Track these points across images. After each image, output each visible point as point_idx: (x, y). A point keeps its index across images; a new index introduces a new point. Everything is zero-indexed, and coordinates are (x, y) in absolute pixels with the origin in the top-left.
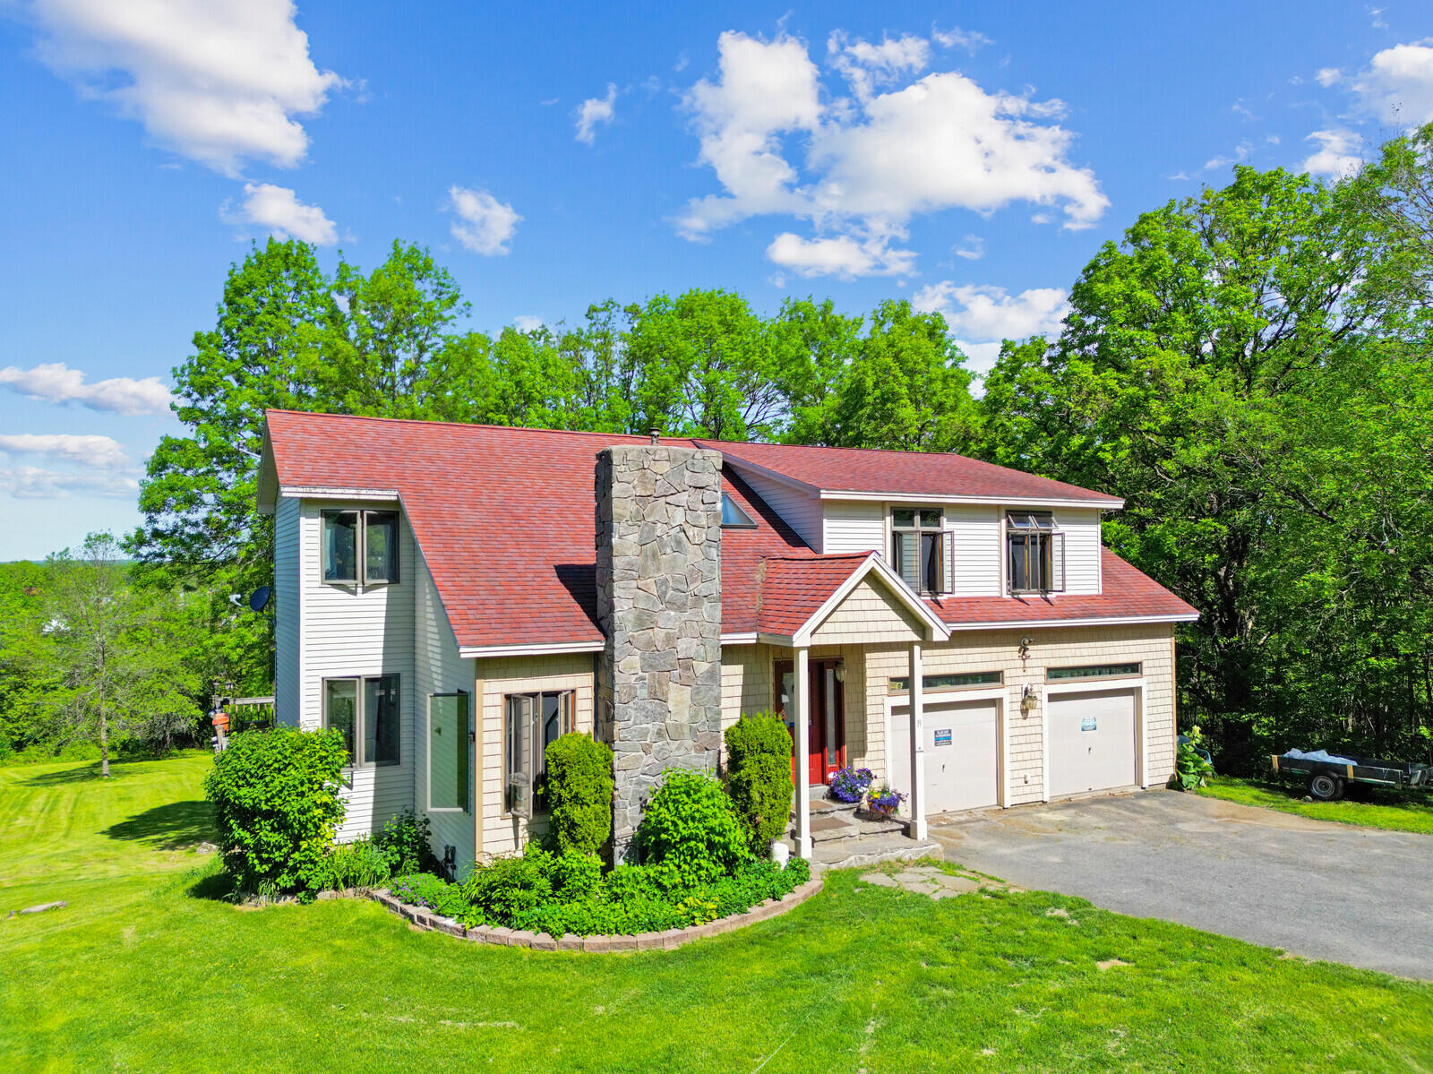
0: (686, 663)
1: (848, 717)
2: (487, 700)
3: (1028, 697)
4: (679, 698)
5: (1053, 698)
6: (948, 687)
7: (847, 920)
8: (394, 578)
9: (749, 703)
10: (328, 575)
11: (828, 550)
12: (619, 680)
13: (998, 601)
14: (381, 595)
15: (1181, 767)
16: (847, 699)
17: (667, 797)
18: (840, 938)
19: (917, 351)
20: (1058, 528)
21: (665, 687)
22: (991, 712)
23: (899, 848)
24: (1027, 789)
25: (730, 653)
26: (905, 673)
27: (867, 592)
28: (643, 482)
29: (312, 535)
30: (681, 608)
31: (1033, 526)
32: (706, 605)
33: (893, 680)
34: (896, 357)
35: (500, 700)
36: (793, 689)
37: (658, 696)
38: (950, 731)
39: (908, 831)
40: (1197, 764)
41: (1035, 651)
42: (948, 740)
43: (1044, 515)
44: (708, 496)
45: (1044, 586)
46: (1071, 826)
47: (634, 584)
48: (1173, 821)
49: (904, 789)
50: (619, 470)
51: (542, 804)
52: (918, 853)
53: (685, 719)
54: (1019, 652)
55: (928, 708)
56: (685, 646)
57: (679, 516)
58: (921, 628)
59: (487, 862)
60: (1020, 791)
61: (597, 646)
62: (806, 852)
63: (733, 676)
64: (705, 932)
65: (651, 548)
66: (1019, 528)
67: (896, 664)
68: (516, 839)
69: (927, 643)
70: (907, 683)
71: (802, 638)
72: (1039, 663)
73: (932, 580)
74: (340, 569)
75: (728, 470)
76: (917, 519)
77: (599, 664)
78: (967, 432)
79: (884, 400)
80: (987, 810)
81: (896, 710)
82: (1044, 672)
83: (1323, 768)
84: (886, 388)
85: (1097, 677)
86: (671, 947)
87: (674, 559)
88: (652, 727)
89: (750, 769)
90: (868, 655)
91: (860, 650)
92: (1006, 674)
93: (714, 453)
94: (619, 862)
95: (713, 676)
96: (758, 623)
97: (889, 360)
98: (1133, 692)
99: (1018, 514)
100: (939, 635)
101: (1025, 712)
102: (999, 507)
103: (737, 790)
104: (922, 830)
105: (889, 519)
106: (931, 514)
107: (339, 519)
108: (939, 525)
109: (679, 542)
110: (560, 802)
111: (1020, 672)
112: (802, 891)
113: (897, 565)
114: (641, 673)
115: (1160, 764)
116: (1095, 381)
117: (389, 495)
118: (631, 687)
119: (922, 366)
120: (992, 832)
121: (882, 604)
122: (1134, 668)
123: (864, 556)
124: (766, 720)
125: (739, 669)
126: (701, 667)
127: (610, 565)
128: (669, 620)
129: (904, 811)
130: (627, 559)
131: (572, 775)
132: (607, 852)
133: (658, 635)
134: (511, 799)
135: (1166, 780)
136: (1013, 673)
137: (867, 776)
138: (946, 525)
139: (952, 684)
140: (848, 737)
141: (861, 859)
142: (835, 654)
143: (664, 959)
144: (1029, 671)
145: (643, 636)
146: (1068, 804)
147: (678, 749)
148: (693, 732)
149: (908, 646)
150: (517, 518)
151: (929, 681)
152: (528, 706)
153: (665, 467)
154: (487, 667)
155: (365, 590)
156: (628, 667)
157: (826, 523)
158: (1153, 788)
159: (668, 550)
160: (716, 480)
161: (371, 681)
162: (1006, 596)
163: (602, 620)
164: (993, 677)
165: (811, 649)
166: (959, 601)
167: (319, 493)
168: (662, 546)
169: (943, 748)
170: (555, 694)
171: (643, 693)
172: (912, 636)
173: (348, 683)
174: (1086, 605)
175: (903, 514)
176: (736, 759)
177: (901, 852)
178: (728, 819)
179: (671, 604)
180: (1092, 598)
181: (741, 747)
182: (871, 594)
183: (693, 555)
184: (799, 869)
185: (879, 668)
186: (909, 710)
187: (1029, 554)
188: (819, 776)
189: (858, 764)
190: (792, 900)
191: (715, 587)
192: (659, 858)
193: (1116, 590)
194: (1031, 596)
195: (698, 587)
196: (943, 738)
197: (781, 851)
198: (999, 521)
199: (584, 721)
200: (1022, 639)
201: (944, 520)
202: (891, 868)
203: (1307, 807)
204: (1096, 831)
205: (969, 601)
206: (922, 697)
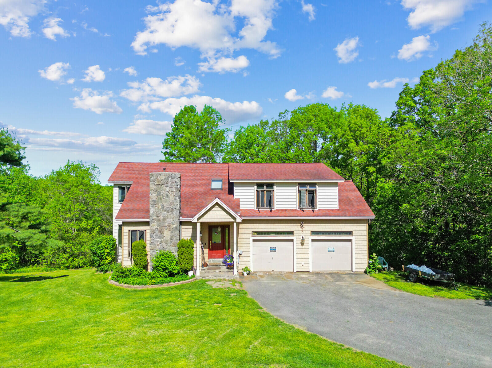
0: (169, 225)
1: (231, 241)
2: (125, 231)
3: (303, 239)
4: (167, 233)
5: (313, 240)
6: (274, 235)
10: (120, 201)
12: (151, 228)
13: (295, 210)
16: (231, 236)
20: (319, 189)
21: (163, 231)
22: (290, 243)
24: (303, 267)
28: (158, 181)
30: (168, 212)
32: (175, 211)
33: (253, 232)
35: (127, 231)
37: (161, 233)
38: (275, 248)
40: (374, 266)
41: (305, 226)
42: (275, 250)
43: (313, 185)
44: (176, 184)
45: (313, 206)
46: (302, 279)
47: (155, 205)
50: (151, 178)
52: (231, 278)
53: (168, 238)
54: (300, 226)
55: (267, 240)
56: (169, 221)
57: (168, 189)
58: (235, 218)
60: (300, 268)
65: (160, 197)
66: (304, 189)
68: (131, 263)
70: (259, 233)
71: (195, 220)
72: (308, 229)
73: (270, 204)
76: (265, 187)
80: (288, 272)
81: (255, 241)
82: (310, 232)
83: (413, 271)
85: (334, 235)
87: (166, 200)
88: (160, 240)
90: (240, 225)
92: (295, 232)
93: (177, 173)
95: (176, 228)
98: (350, 240)
99: (302, 185)
100: (239, 220)
101: (302, 244)
102: (296, 183)
104: (235, 272)
105: (255, 187)
106: (271, 185)
107: (122, 188)
108: (273, 188)
109: (167, 196)
111: (301, 232)
114: (157, 227)
115: (361, 265)
117: (131, 183)
118: (154, 230)
120: (275, 277)
122: (350, 233)
128: (164, 215)
130: (153, 200)
133: (161, 218)
135: (364, 270)
136: (298, 232)
139: (275, 234)
140: (231, 246)
141: (213, 278)
144: (304, 232)
145: (157, 218)
146: (321, 273)
147: (166, 245)
148: (171, 241)
151: (268, 233)
153: (164, 178)
154: (125, 224)
156: (154, 225)
157: (235, 188)
158: (356, 272)
159: (165, 197)
160: (178, 180)
162: (298, 209)
164: (291, 233)
166: (279, 210)
168: (163, 196)
169: (273, 253)
170: (142, 231)
171: (157, 232)
175: (260, 185)
177: (225, 277)
179: (165, 211)
180: (334, 210)
183: (171, 199)
185: (248, 229)
187: (308, 196)
191: (178, 207)
193: (345, 208)
194: (307, 209)
195: (173, 207)
196: (273, 250)
198: (296, 187)
199: (148, 237)
200: (302, 222)
201: (275, 187)
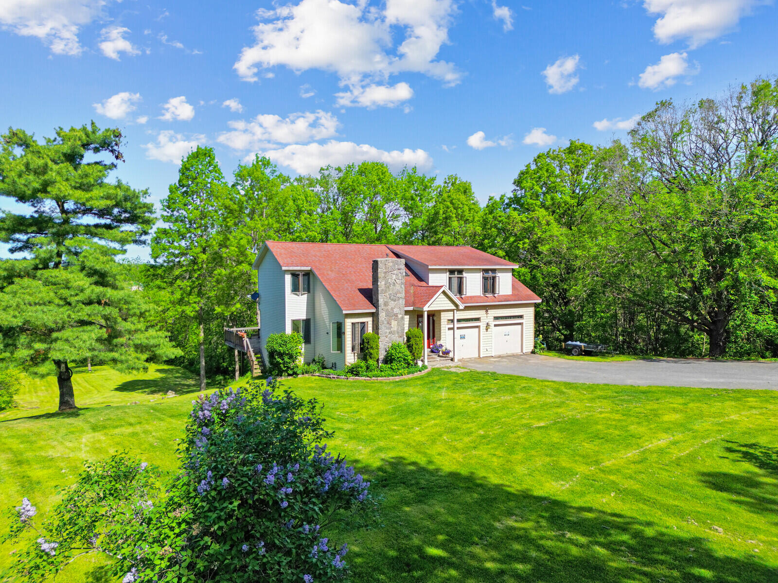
0: (396, 315)
1: (436, 330)
2: (348, 324)
3: (488, 325)
4: (394, 323)
5: (495, 325)
6: (464, 322)
7: (438, 375)
8: (309, 291)
9: (411, 325)
10: (293, 291)
11: (430, 284)
12: (380, 319)
13: (479, 297)
14: (306, 296)
15: (535, 347)
16: (436, 325)
17: (393, 348)
18: (436, 378)
19: (459, 200)
20: (499, 275)
21: (391, 321)
22: (477, 330)
23: (451, 364)
24: (487, 352)
25: (407, 312)
26: (452, 318)
27: (442, 296)
28: (386, 268)
29: (288, 279)
30: (395, 301)
31: (490, 274)
32: (401, 300)
33: (448, 320)
34: (451, 203)
35: (350, 324)
36: (422, 322)
37: (389, 323)
38: (465, 335)
39: (452, 360)
40: (540, 346)
41: (490, 311)
42: (464, 338)
43: (494, 271)
44: (401, 271)
45: (493, 292)
46: (499, 361)
47: (383, 295)
48: (527, 360)
49: (452, 349)
50: (380, 265)
51: (362, 349)
52: (455, 364)
53: (396, 329)
54: (485, 312)
55: (458, 328)
56: (396, 311)
57: (394, 277)
58: (456, 305)
59: (348, 364)
60: (485, 353)
61: (374, 310)
62: (426, 363)
63: (407, 318)
64: (405, 377)
65: (388, 286)
66: (486, 275)
67: (450, 316)
68: (355, 358)
69: (458, 310)
70: (452, 321)
71: (426, 308)
72: (491, 315)
73: (460, 291)
74: (295, 289)
75: (407, 265)
76: (456, 273)
77: (375, 316)
78: (475, 233)
79: (446, 218)
80: (475, 358)
81: (449, 329)
82: (493, 318)
83: (575, 346)
84: (448, 214)
85: (509, 319)
86: (397, 380)
87: (393, 288)
88: (388, 331)
89: (412, 341)
90: (442, 313)
91: (439, 312)
92: (482, 318)
94: (380, 364)
95: (403, 318)
96: (414, 304)
97: (449, 204)
98: (521, 324)
99: (486, 271)
100: (461, 307)
101: (487, 330)
102: (480, 269)
103: (410, 347)
104: (456, 360)
105: (448, 273)
106: (460, 272)
107: (295, 275)
108: (462, 275)
109: (394, 284)
110: (368, 348)
111: (486, 318)
112: (426, 370)
113: (450, 288)
114: (385, 317)
115: (529, 346)
116: (518, 218)
117: (309, 268)
118: (383, 321)
119: (461, 206)
120: (476, 363)
121: (446, 299)
122: (521, 317)
123: (442, 286)
124: (416, 330)
125: (408, 317)
126: (400, 316)
127: (378, 290)
128: (392, 304)
129: (451, 355)
130: (382, 288)
131: (371, 342)
132: (378, 361)
133: (389, 307)
134: (353, 349)
135: (531, 351)
136: (484, 318)
137: (441, 346)
138: (465, 274)
140: (436, 336)
141: (440, 365)
142: (433, 313)
143: (397, 382)
144: (488, 317)
145: (385, 308)
146: (499, 357)
147: (394, 337)
148: (398, 332)
149: (453, 310)
150: (343, 274)
151: (459, 321)
152: (357, 326)
153: (391, 264)
154: (348, 316)
155: (302, 295)
156: (382, 316)
157: (430, 275)
158: (526, 353)
159: (392, 286)
160: (403, 267)
161: (303, 320)
162: (482, 295)
163: (375, 304)
164: (478, 319)
165: (428, 311)
166: (468, 297)
167: (291, 268)
168: (390, 285)
169: (463, 340)
170: (364, 323)
171: (386, 322)
172: (454, 308)
173: (298, 320)
174: (506, 298)
175: (452, 272)
176: (409, 339)
178: (408, 353)
179: (392, 300)
180: (508, 296)
181: (410, 336)
182: (444, 296)
183: (398, 287)
184: (424, 367)
185: (445, 317)
186: (453, 329)
187: (490, 282)
188: (429, 347)
189: (438, 343)
190: (424, 372)
191: (403, 295)
192: (391, 362)
193: (516, 293)
194: (490, 295)
195: (399, 295)
196: (462, 337)
197: (420, 363)
198: (480, 273)
199: (370, 329)
200: (486, 308)
201: (464, 273)
202: (448, 368)
203: (570, 357)
204: (505, 362)
205: (471, 297)
206: (457, 325)
